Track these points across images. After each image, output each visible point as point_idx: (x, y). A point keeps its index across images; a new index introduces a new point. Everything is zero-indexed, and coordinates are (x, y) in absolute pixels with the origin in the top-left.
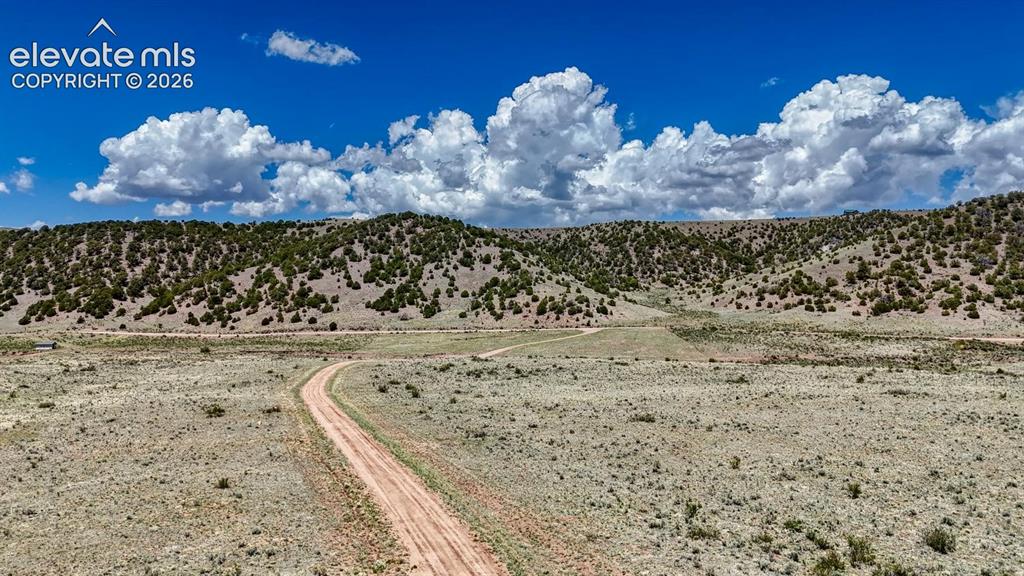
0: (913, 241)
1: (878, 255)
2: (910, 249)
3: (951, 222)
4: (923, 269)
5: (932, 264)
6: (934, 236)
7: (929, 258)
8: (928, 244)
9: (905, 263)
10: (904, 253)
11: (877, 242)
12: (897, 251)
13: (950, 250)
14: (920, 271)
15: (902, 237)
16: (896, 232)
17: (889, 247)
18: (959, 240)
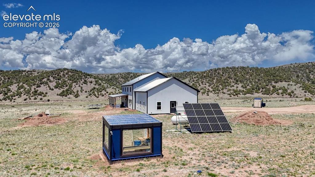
0: (197, 78)
1: (190, 82)
2: (196, 80)
3: (205, 74)
4: (199, 85)
5: (201, 84)
6: (201, 78)
7: (200, 82)
8: (200, 79)
9: (195, 84)
10: (195, 81)
11: (189, 79)
12: (193, 81)
13: (205, 81)
14: (198, 85)
15: (195, 78)
16: (194, 76)
17: (192, 80)
18: (206, 78)
